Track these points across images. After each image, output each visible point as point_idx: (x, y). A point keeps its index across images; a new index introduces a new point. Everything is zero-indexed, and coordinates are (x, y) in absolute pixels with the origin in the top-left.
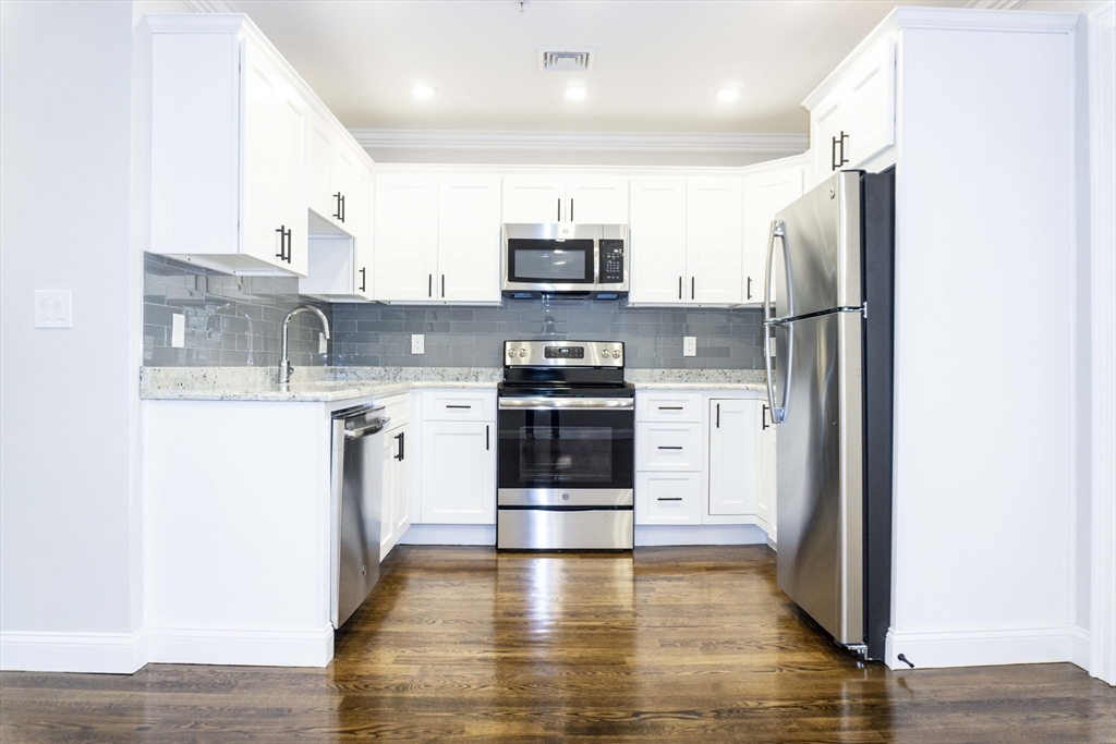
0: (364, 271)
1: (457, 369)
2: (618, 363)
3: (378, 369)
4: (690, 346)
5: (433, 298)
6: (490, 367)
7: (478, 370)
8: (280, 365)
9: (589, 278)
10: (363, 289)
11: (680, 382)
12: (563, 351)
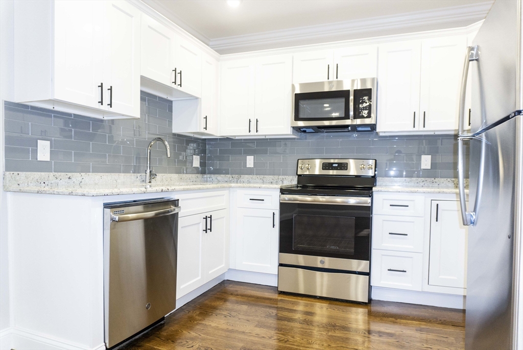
0: (206, 118)
1: (271, 176)
2: (371, 173)
3: (229, 176)
4: (426, 162)
5: (252, 133)
6: (291, 175)
7: (284, 177)
8: (146, 173)
9: (347, 117)
10: (206, 128)
11: (417, 187)
12: (334, 165)
